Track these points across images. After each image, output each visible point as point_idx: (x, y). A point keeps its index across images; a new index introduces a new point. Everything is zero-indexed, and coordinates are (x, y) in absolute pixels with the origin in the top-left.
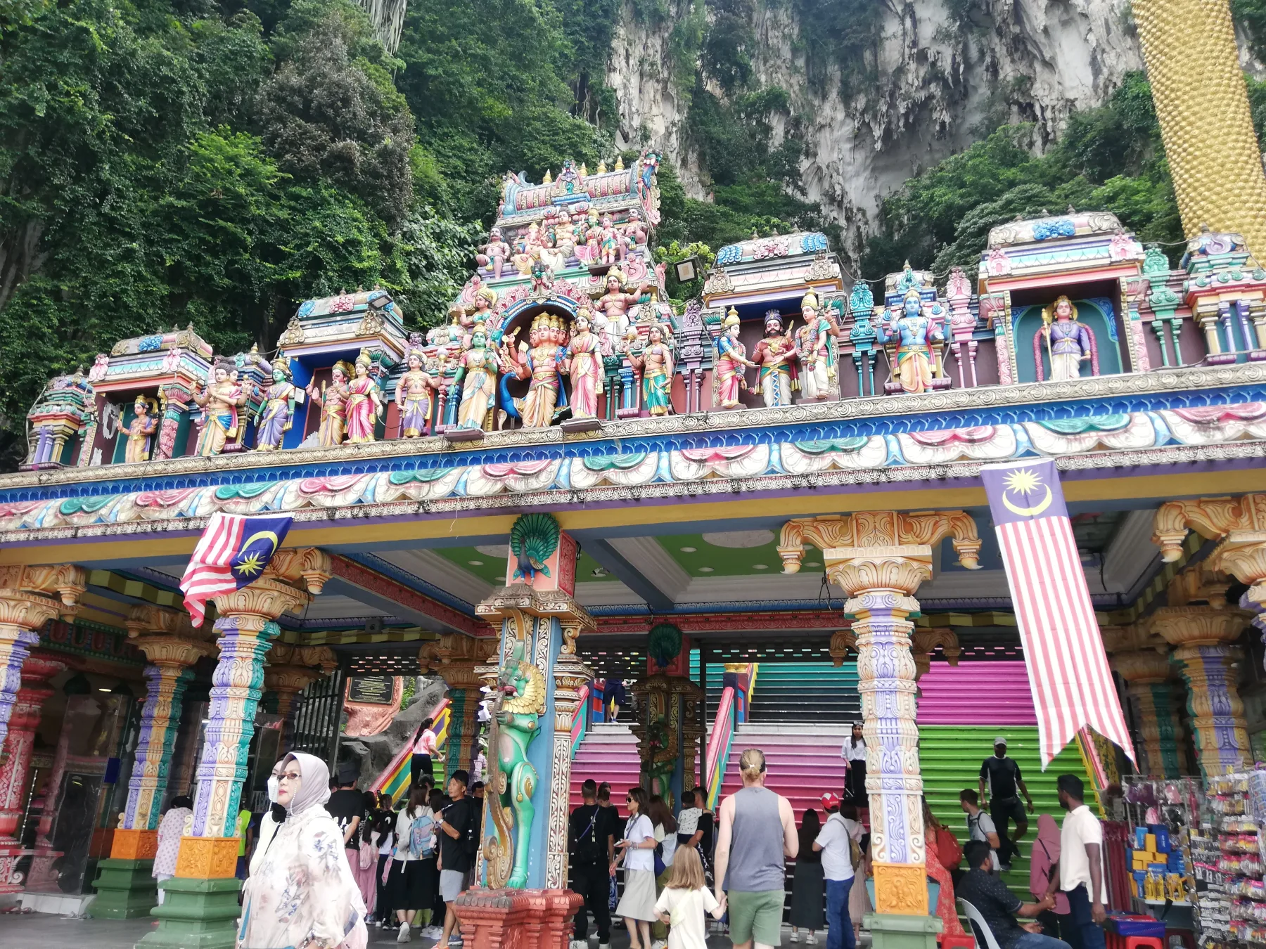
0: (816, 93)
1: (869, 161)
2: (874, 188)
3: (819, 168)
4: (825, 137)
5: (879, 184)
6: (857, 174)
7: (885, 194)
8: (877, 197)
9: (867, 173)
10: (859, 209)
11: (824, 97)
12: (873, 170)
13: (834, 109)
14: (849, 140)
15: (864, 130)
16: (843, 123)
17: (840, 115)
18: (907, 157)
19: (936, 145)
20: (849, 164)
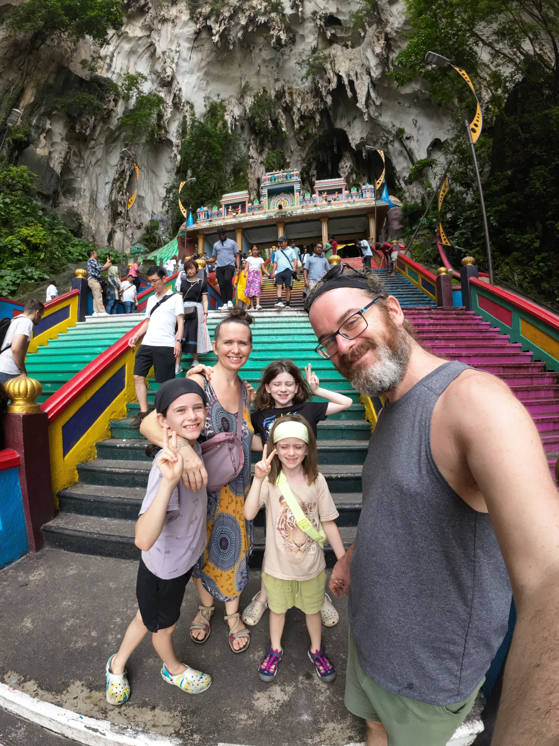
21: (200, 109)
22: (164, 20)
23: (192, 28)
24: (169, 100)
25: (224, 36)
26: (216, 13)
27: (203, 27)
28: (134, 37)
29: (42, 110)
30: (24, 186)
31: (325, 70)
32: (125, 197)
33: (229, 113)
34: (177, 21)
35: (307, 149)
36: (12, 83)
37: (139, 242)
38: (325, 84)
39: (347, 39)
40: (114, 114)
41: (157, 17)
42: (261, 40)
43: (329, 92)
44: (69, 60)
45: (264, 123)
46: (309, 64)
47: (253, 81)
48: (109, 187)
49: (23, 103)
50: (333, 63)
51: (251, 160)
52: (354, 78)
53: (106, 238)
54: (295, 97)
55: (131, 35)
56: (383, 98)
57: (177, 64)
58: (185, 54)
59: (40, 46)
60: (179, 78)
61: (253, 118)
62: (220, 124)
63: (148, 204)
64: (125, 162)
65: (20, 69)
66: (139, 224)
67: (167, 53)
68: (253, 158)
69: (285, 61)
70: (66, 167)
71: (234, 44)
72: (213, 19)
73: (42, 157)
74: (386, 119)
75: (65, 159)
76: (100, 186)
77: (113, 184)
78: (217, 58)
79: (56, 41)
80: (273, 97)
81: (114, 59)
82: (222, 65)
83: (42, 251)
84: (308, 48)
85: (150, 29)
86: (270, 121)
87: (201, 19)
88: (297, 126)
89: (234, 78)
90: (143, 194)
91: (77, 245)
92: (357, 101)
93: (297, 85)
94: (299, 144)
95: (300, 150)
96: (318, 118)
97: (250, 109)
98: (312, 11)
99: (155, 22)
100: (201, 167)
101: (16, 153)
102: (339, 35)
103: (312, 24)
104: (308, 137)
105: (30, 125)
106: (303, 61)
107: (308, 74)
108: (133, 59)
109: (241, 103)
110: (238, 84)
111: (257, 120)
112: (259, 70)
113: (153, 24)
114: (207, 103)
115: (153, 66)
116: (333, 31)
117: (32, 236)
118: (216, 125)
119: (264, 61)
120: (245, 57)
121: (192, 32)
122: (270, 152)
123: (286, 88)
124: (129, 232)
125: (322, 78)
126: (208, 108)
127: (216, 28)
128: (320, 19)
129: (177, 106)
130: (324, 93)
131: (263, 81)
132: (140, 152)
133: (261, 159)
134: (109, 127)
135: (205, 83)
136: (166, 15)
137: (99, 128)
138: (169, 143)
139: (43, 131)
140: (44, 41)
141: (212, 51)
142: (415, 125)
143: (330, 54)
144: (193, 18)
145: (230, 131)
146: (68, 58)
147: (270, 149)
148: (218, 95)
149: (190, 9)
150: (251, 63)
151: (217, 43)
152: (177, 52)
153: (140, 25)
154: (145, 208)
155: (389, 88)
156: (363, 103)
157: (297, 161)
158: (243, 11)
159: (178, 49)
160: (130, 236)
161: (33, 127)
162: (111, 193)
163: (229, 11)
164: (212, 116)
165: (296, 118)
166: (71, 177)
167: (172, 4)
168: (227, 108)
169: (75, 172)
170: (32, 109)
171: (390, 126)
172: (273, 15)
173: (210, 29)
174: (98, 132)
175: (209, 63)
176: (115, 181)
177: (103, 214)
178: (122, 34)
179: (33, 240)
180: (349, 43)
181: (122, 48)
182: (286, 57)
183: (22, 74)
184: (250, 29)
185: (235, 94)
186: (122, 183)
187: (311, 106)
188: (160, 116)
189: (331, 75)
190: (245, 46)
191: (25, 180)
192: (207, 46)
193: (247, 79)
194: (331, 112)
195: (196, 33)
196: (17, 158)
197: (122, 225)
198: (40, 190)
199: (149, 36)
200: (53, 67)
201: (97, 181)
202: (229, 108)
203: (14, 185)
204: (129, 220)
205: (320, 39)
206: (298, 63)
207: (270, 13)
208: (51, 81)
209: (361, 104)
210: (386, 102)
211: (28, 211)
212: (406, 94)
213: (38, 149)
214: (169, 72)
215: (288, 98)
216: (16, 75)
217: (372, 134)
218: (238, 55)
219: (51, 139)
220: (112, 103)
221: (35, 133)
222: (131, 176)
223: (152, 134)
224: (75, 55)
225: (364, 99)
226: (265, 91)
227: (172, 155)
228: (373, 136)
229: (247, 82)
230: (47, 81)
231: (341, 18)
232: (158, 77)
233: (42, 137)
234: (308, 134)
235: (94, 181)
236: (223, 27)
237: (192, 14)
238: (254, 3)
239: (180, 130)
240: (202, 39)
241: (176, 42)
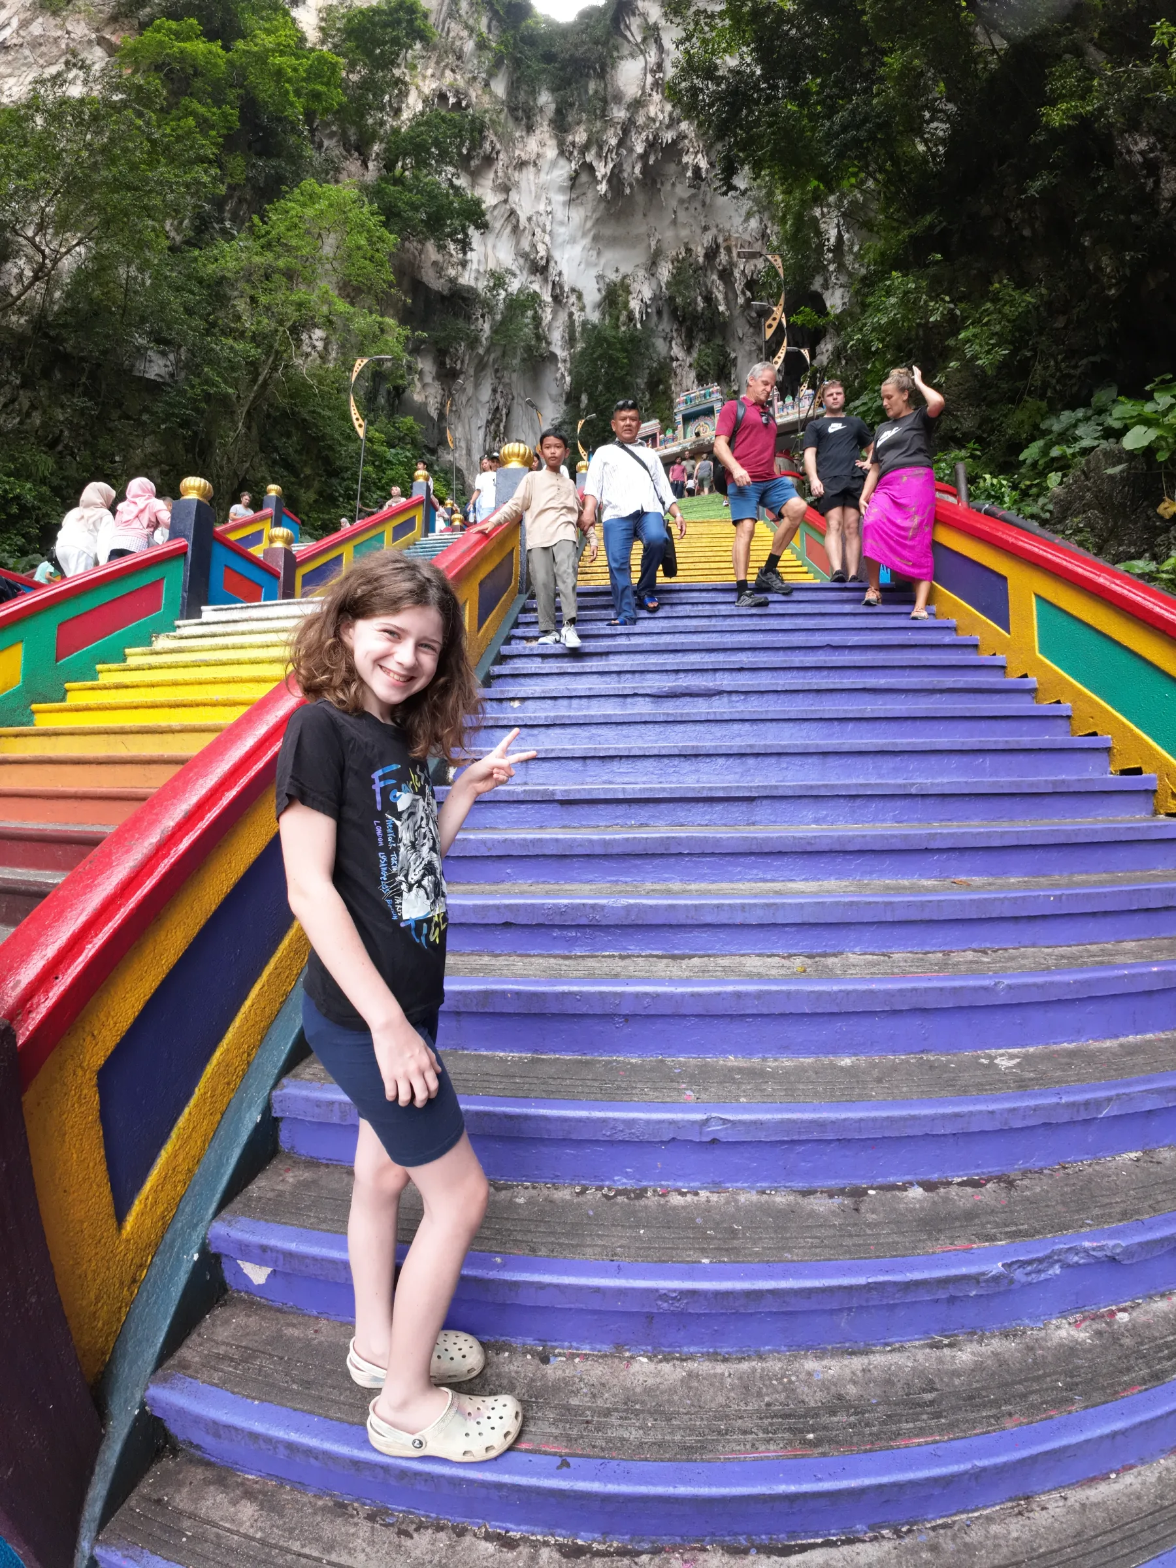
0: (517, 120)
1: (589, 224)
2: (596, 265)
3: (512, 212)
4: (527, 178)
5: (603, 261)
6: (573, 240)
7: (613, 277)
8: (600, 277)
9: (586, 241)
10: (573, 290)
11: (530, 129)
12: (596, 239)
13: (543, 144)
14: (561, 189)
15: (584, 178)
16: (554, 164)
17: (551, 152)
18: (643, 229)
19: (682, 216)
20: (562, 223)
21: (592, 295)
22: (522, 165)
23: (564, 170)
24: (547, 298)
25: (615, 179)
26: (596, 141)
27: (580, 166)
28: (488, 207)
33: (634, 295)
34: (540, 162)
40: (481, 335)
41: (511, 162)
42: (672, 168)
45: (690, 304)
47: (668, 237)
48: (481, 433)
51: (675, 364)
54: (735, 253)
57: (551, 233)
58: (560, 213)
60: (556, 255)
61: (671, 299)
62: (623, 318)
64: (498, 396)
67: (534, 218)
68: (677, 360)
69: (715, 195)
71: (631, 185)
72: (593, 151)
76: (473, 432)
77: (487, 426)
78: (607, 213)
80: (701, 260)
81: (468, 249)
82: (618, 220)
85: (505, 186)
86: (699, 298)
87: (576, 153)
88: (741, 300)
89: (637, 237)
93: (738, 231)
94: (751, 325)
95: (753, 334)
97: (667, 284)
99: (510, 173)
100: (600, 387)
106: (741, 191)
107: (749, 213)
109: (653, 275)
110: (644, 245)
111: (679, 300)
112: (675, 217)
113: (508, 176)
114: (602, 285)
115: (518, 243)
118: (618, 319)
119: (681, 201)
120: (651, 201)
121: (566, 175)
122: (703, 346)
123: (720, 240)
126: (604, 292)
127: (602, 170)
129: (558, 300)
131: (684, 233)
132: (516, 377)
133: (689, 360)
134: (477, 353)
135: (595, 253)
136: (522, 154)
137: (468, 358)
138: (553, 357)
141: (599, 206)
144: (564, 152)
145: (639, 326)
147: (702, 343)
148: (617, 270)
149: (557, 139)
150: (662, 209)
151: (605, 193)
152: (548, 213)
153: (492, 183)
157: (750, 352)
158: (637, 128)
159: (549, 209)
163: (615, 133)
164: (610, 306)
165: (739, 286)
166: (446, 425)
167: (528, 132)
168: (631, 289)
169: (449, 419)
172: (684, 126)
173: (590, 169)
174: (467, 363)
175: (597, 220)
176: (489, 423)
184: (652, 158)
185: (642, 263)
186: (498, 425)
188: (537, 320)
190: (649, 185)
192: (591, 199)
193: (658, 236)
195: (571, 177)
199: (506, 201)
201: (470, 427)
202: (635, 287)
206: (734, 196)
207: (679, 121)
214: (542, 252)
215: (723, 257)
218: (640, 198)
220: (481, 321)
222: (507, 415)
223: (529, 349)
226: (689, 250)
227: (558, 375)
229: (659, 241)
232: (527, 261)
235: (467, 427)
236: (611, 165)
237: (561, 144)
238: (653, 110)
239: (566, 335)
240: (582, 185)
241: (544, 198)
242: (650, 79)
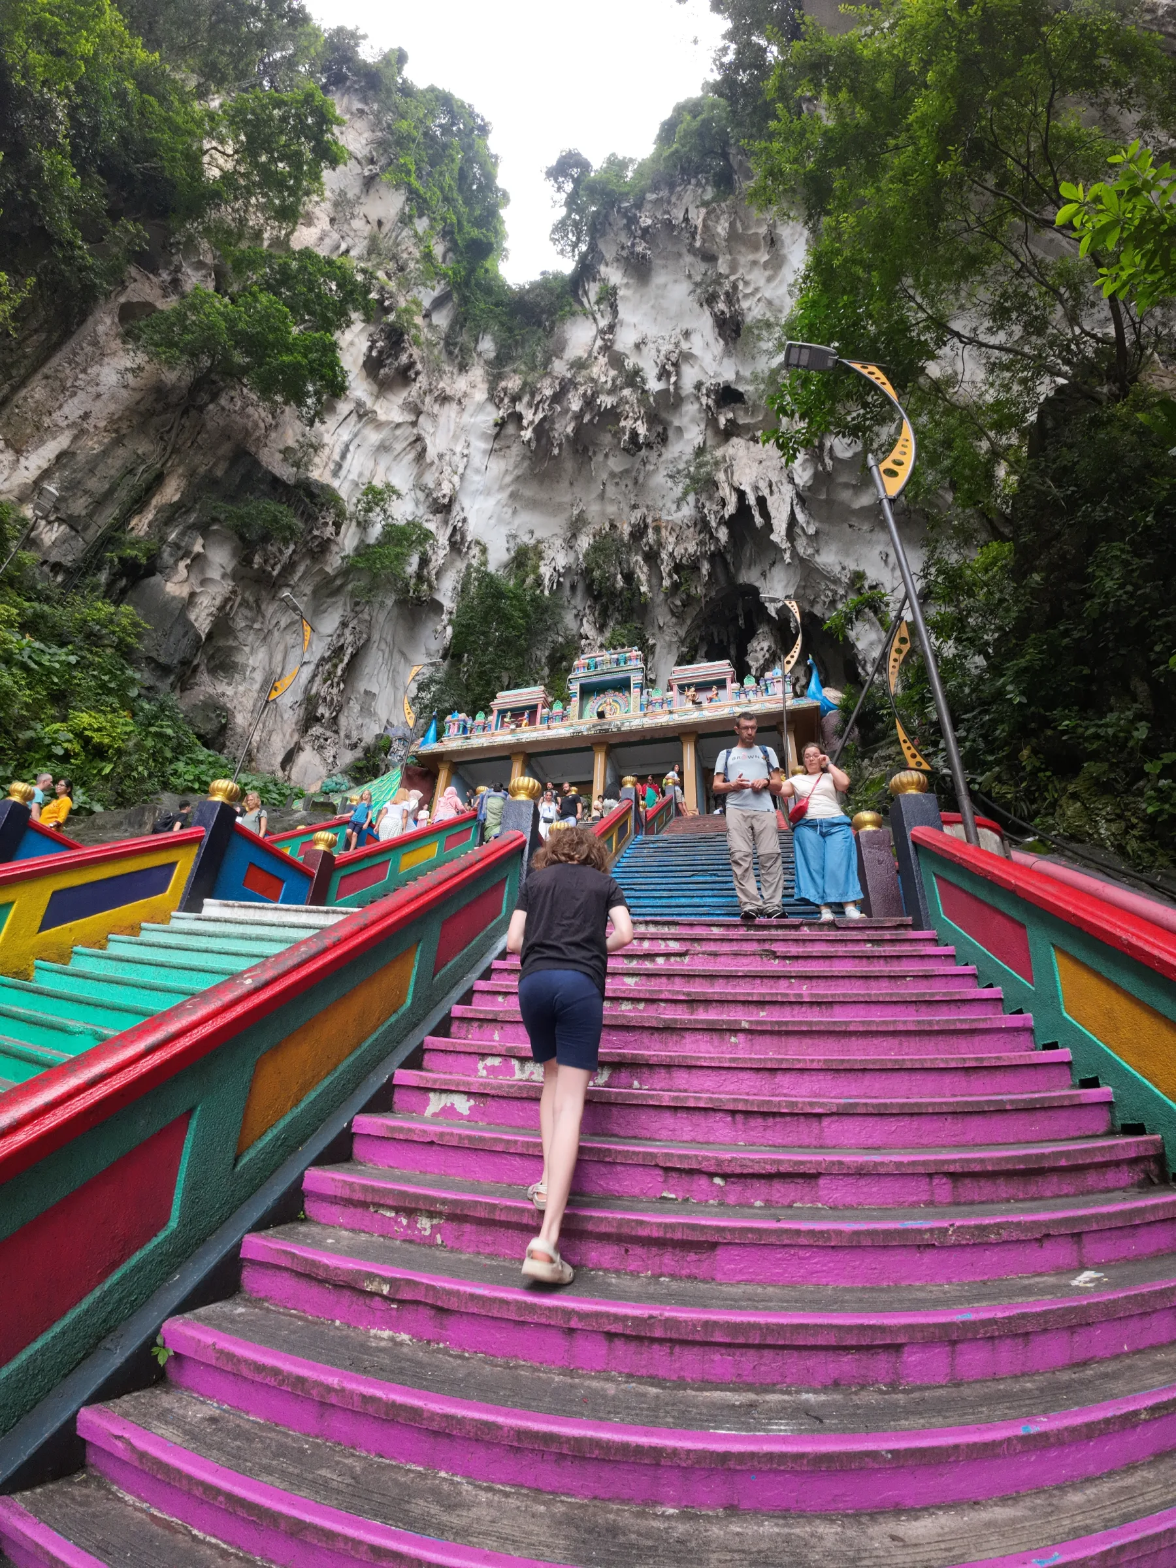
1: (508, 479)
2: (509, 523)
3: (419, 439)
4: (448, 414)
5: (517, 521)
6: (487, 492)
7: (526, 539)
8: (511, 537)
9: (504, 496)
10: (478, 543)
11: (463, 368)
12: (513, 496)
14: (484, 436)
15: (510, 427)
16: (480, 408)
17: (481, 395)
18: (567, 498)
19: (611, 491)
20: (477, 471)
21: (498, 556)
22: (444, 399)
23: (493, 414)
24: (443, 538)
25: (542, 430)
26: (529, 389)
27: (510, 415)
28: (388, 423)
29: (192, 518)
30: (121, 640)
31: (716, 485)
32: (335, 691)
33: (547, 562)
34: (465, 401)
35: (689, 622)
36: (141, 459)
37: (344, 772)
38: (715, 508)
39: (755, 427)
40: (335, 548)
41: (431, 391)
42: (607, 438)
43: (722, 521)
44: (261, 442)
45: (609, 579)
46: (688, 476)
47: (593, 510)
48: (307, 671)
49: (157, 501)
50: (729, 470)
51: (583, 642)
52: (765, 492)
53: (280, 758)
54: (664, 533)
55: (382, 416)
56: (821, 521)
57: (462, 477)
58: (478, 460)
59: (206, 405)
60: (465, 501)
61: (587, 572)
62: (530, 580)
63: (382, 708)
64: (348, 631)
65: (162, 438)
66: (355, 740)
67: (446, 458)
68: (587, 638)
69: (649, 475)
70: (222, 624)
71: (560, 446)
72: (526, 399)
73: (174, 598)
74: (829, 558)
75: (221, 608)
76: (290, 667)
77: (317, 666)
78: (532, 469)
79: (239, 403)
80: (626, 538)
81: (349, 456)
82: (541, 482)
83: (110, 760)
84: (689, 450)
85: (417, 411)
86: (619, 576)
87: (506, 400)
88: (666, 583)
89: (560, 504)
90: (375, 690)
91: (202, 762)
92: (772, 531)
93: (669, 514)
94: (673, 614)
95: (676, 624)
96: (705, 568)
97: (586, 555)
98: (695, 381)
99: (428, 399)
101: (124, 582)
102: (741, 422)
103: (696, 406)
104: (689, 601)
105: (163, 540)
106: (679, 472)
107: (686, 494)
108: (385, 460)
109: (570, 547)
110: (566, 514)
111: (597, 574)
112: (604, 491)
113: (423, 402)
114: (512, 545)
115: (420, 475)
116: (730, 415)
117: (99, 730)
118: (524, 581)
119: (613, 475)
120: (580, 470)
121: (492, 423)
122: (618, 627)
123: (649, 520)
124: (330, 752)
125: (710, 498)
126: (513, 554)
127: (529, 416)
128: (708, 396)
129: (457, 545)
130: (714, 524)
131: (611, 509)
132: (382, 617)
133: (600, 640)
134: (322, 570)
135: (510, 511)
136: (447, 389)
137: (301, 569)
138: (437, 607)
139: (187, 554)
140: (214, 397)
141: (524, 458)
142: (886, 562)
143: (724, 457)
144: (494, 398)
145: (547, 593)
146: (258, 439)
147: (617, 623)
148: (532, 532)
149: (490, 382)
150: (590, 480)
151: (529, 441)
152: (464, 456)
153: (401, 401)
154: (375, 714)
155: (829, 502)
156: (783, 533)
157: (670, 644)
158: (576, 386)
159: (466, 452)
160: (330, 760)
161: (170, 545)
162: (312, 680)
163: (551, 386)
164: (518, 567)
165: (665, 569)
166: (231, 643)
167: (460, 370)
168: (545, 555)
169: (241, 636)
170: (171, 514)
171: (838, 569)
172: (627, 392)
173: (519, 417)
174: (299, 574)
175: (518, 478)
176: (323, 660)
177: (286, 716)
178: (366, 414)
179: (96, 738)
180: (759, 433)
181: (364, 439)
182: (651, 467)
183: (165, 449)
184: (586, 419)
185: (560, 532)
186: (335, 666)
187: (692, 548)
188: (424, 561)
189: (725, 491)
190: (580, 448)
191: (124, 629)
192: (516, 449)
193: (582, 507)
194: (728, 557)
195: (496, 425)
196: (123, 592)
197: (318, 738)
198: (154, 654)
199: (414, 424)
200: (226, 448)
201: (285, 658)
202: (549, 554)
203: (101, 637)
204: (336, 732)
205: (709, 433)
206: (671, 477)
207: (622, 388)
208: (219, 473)
209: (778, 535)
210: (826, 527)
211: (112, 685)
212: (862, 508)
213: (169, 584)
214: (446, 489)
215: (651, 536)
216: (152, 448)
217: (804, 587)
218: (569, 465)
219: (202, 571)
221: (171, 555)
222: (353, 657)
223: (405, 590)
224: (273, 435)
225: (784, 526)
226: (613, 526)
227: (440, 628)
228: (808, 591)
229: (582, 511)
230: (210, 470)
231: (741, 388)
232: (427, 496)
233: (182, 565)
234: (688, 595)
235: (278, 657)
236: (540, 415)
237: (492, 390)
238: (595, 371)
239: (459, 587)
240: (508, 437)
241: (463, 438)
242: (599, 343)
